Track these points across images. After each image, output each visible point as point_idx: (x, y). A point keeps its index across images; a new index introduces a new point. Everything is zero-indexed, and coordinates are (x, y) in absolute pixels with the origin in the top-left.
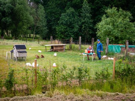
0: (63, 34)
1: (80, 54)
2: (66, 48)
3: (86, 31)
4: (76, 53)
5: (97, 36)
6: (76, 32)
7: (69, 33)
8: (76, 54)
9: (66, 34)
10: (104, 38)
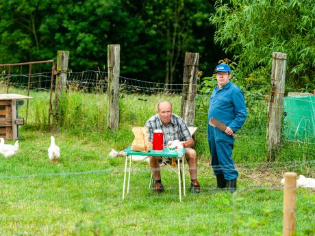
0: (25, 31)
1: (113, 153)
2: (31, 121)
3: (168, 10)
4: (86, 148)
5: (216, 39)
6: (108, 17)
7: (66, 24)
8: (86, 158)
9: (43, 27)
10: (263, 55)
